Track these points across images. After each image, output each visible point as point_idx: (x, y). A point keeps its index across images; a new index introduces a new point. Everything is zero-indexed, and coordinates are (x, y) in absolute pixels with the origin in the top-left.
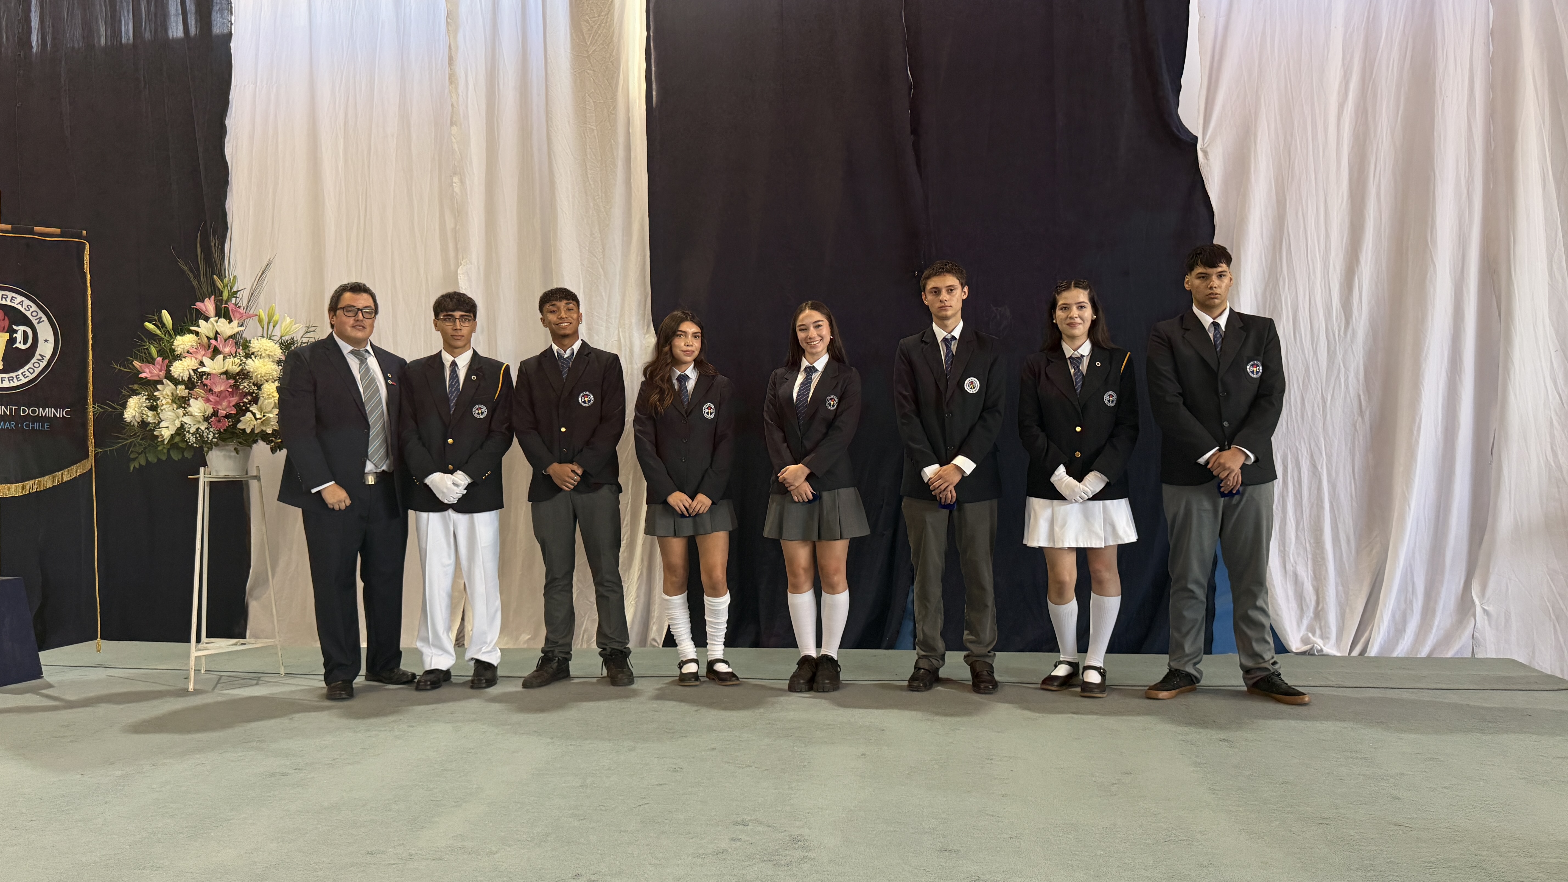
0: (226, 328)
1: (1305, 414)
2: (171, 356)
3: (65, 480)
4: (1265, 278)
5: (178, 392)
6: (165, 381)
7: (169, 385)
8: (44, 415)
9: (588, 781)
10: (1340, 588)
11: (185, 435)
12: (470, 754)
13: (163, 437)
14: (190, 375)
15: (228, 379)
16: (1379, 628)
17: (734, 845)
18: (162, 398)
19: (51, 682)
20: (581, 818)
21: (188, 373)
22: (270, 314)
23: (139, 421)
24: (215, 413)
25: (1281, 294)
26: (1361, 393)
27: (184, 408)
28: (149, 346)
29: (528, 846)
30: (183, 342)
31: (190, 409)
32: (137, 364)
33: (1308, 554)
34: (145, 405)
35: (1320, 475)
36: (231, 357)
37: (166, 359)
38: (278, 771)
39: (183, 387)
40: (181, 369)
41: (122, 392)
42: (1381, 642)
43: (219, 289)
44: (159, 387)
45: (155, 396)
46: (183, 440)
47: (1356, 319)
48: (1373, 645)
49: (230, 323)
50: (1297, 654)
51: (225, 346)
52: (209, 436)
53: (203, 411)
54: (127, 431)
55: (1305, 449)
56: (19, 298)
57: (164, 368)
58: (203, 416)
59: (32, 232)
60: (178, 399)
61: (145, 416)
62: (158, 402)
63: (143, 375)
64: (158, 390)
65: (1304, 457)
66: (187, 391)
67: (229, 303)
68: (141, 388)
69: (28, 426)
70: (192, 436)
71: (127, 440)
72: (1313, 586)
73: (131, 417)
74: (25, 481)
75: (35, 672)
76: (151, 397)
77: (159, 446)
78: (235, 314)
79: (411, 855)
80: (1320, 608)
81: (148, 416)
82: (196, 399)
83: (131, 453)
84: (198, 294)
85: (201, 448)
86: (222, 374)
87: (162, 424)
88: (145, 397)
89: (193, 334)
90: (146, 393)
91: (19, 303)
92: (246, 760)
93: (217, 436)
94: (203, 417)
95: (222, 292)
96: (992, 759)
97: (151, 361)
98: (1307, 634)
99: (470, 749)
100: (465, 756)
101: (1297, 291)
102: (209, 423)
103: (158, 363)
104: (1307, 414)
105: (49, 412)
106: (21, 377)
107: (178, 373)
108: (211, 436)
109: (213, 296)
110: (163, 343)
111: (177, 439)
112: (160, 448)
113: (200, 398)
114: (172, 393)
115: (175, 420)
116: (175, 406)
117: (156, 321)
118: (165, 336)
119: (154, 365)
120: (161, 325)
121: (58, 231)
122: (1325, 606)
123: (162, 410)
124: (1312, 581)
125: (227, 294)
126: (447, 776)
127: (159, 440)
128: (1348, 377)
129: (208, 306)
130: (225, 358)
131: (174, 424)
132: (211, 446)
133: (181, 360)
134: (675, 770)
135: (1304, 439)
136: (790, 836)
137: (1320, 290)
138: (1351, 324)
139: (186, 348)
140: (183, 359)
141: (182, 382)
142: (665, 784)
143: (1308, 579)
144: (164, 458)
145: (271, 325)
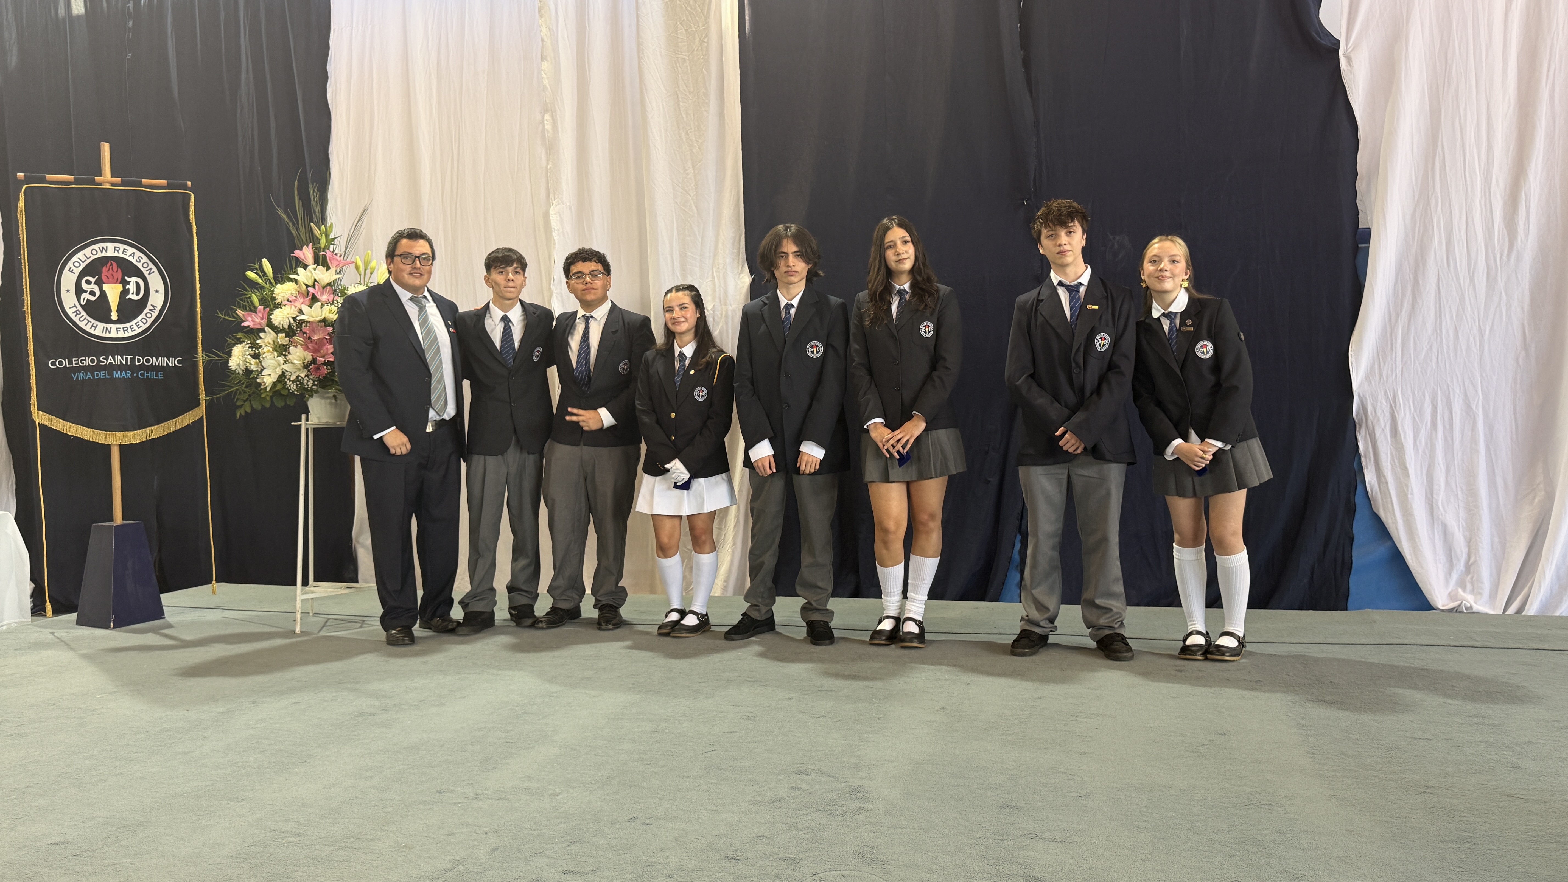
0: (324, 276)
1: (1459, 348)
2: (271, 304)
3: (178, 428)
4: (1414, 196)
5: (279, 340)
6: (267, 329)
7: (270, 333)
8: (157, 364)
9: (660, 727)
10: (1496, 539)
11: (286, 382)
12: (552, 698)
13: (265, 384)
14: (290, 323)
15: (326, 326)
16: (1540, 586)
17: (793, 794)
18: (264, 346)
19: (172, 623)
20: (646, 763)
21: (288, 321)
22: (366, 261)
23: (243, 369)
24: (314, 361)
25: (1433, 214)
26: (1526, 324)
27: (285, 356)
28: (251, 295)
29: (591, 789)
30: (283, 291)
31: (289, 357)
32: (240, 312)
33: (1460, 501)
34: (247, 353)
35: (1474, 416)
36: (329, 304)
37: (267, 307)
38: (366, 711)
39: (284, 335)
40: (281, 317)
41: (228, 341)
42: (1541, 600)
43: (317, 238)
44: (262, 335)
45: (258, 344)
46: (284, 387)
47: (1521, 239)
48: (1532, 604)
49: (327, 270)
50: (1443, 611)
51: (322, 294)
52: (309, 383)
53: (302, 357)
54: (232, 379)
55: (1458, 388)
56: (131, 250)
57: (266, 316)
58: (303, 363)
59: (140, 184)
60: (279, 347)
61: (248, 364)
62: (260, 350)
63: (245, 324)
64: (261, 338)
65: (1457, 396)
66: (287, 339)
67: (327, 251)
68: (245, 336)
69: (142, 375)
70: (293, 383)
71: (233, 387)
72: (1465, 537)
73: (235, 365)
74: (142, 428)
75: (158, 613)
76: (254, 346)
77: (262, 393)
78: (332, 262)
79: (477, 795)
80: (1471, 561)
81: (251, 364)
82: (296, 347)
83: (236, 401)
84: (297, 242)
85: (302, 396)
86: (320, 321)
87: (265, 372)
88: (248, 346)
89: (293, 282)
90: (249, 342)
91: (131, 255)
92: (339, 700)
93: (316, 383)
94: (303, 365)
95: (320, 240)
96: (1077, 716)
97: (253, 310)
98: (1457, 589)
99: (553, 693)
100: (546, 700)
101: (1451, 211)
102: (309, 371)
103: (260, 312)
104: (1461, 347)
105: (162, 361)
106: (135, 327)
107: (278, 321)
108: (310, 383)
109: (311, 244)
110: (264, 292)
111: (279, 387)
112: (263, 396)
113: (299, 346)
114: (274, 342)
115: (276, 368)
116: (276, 354)
117: (257, 269)
118: (266, 284)
119: (256, 313)
120: (262, 273)
121: (164, 182)
122: (1477, 558)
123: (263, 358)
124: (1463, 532)
125: (325, 241)
126: (527, 718)
127: (262, 387)
128: (1510, 306)
129: (306, 253)
130: (322, 305)
131: (276, 372)
132: (312, 393)
133: (281, 308)
134: (749, 718)
135: (1457, 375)
136: (850, 787)
137: (1479, 208)
138: (1515, 247)
139: (286, 296)
140: (283, 307)
141: (283, 330)
142: (736, 732)
143: (1459, 529)
144: (268, 405)
145: (368, 272)
